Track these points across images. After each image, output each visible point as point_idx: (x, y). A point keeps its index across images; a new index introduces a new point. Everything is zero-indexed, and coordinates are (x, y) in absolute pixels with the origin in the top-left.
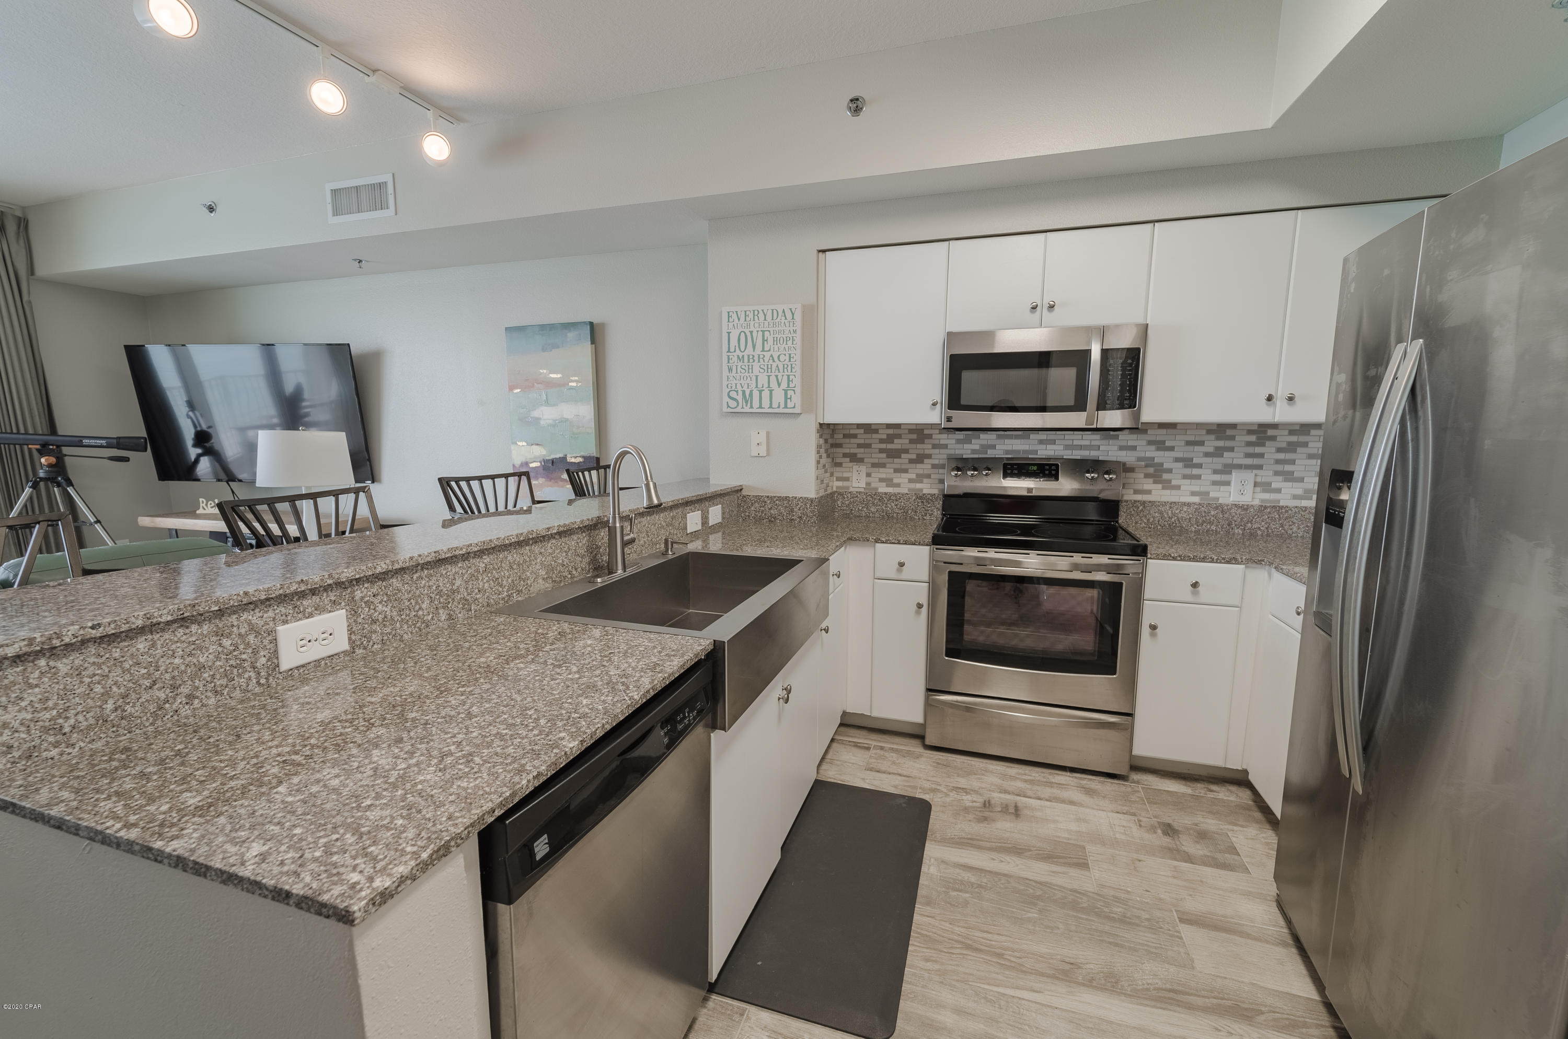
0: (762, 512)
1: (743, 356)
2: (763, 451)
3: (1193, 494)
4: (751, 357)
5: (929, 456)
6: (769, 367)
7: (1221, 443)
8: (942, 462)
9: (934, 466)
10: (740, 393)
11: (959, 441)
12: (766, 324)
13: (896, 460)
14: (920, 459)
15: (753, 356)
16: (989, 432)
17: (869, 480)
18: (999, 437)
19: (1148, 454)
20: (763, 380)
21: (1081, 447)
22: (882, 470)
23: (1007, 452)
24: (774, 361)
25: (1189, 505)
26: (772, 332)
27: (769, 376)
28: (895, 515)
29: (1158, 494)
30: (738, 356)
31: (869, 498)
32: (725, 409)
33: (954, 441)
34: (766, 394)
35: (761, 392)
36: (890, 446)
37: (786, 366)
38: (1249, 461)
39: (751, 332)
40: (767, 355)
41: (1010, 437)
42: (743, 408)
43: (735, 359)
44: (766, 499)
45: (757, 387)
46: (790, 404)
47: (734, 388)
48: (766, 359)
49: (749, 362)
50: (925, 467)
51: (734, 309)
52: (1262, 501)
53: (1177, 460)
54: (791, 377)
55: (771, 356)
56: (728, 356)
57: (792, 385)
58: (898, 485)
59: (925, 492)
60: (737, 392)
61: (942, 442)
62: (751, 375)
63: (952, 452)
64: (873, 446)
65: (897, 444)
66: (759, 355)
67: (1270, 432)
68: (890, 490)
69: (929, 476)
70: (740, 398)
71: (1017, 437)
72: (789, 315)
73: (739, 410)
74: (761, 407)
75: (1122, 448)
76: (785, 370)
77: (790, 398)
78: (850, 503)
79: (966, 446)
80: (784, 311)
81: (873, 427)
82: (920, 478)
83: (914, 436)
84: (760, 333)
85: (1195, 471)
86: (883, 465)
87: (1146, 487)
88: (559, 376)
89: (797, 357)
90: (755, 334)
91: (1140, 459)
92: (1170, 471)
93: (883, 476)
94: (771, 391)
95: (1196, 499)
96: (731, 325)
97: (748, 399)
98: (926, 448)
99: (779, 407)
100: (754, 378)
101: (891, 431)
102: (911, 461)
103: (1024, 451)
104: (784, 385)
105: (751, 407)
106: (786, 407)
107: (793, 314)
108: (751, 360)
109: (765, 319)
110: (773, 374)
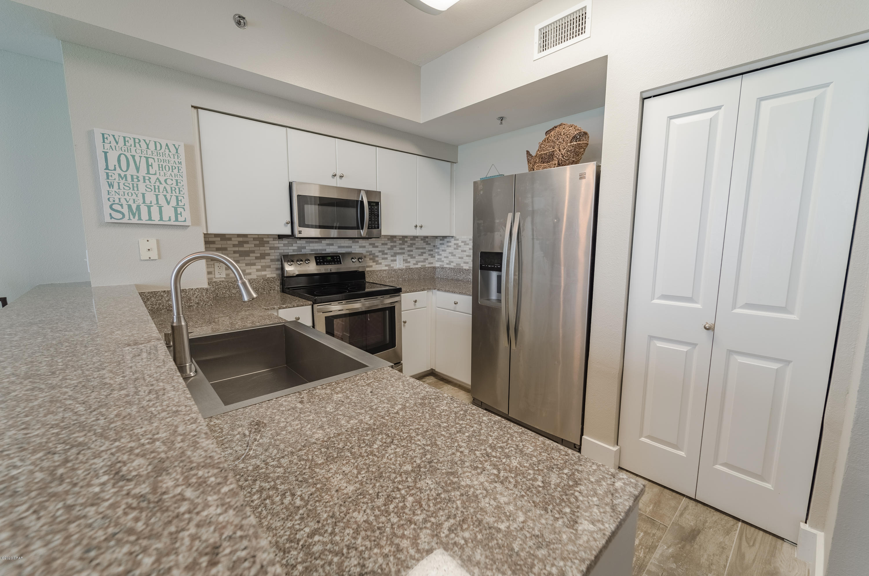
0: (160, 304)
1: (125, 176)
2: (154, 255)
3: (386, 266)
4: (135, 177)
5: (269, 255)
6: (157, 187)
7: (392, 244)
8: (276, 257)
9: (272, 260)
10: (126, 207)
11: (285, 245)
12: (149, 152)
13: (247, 258)
14: (263, 256)
15: (138, 177)
18: (307, 242)
19: (370, 249)
20: (150, 197)
21: (343, 247)
23: (312, 250)
24: (161, 183)
25: (385, 270)
26: (156, 160)
27: (157, 196)
29: (375, 267)
30: (119, 175)
31: (230, 284)
32: (108, 219)
33: (282, 245)
34: (155, 210)
35: (149, 207)
36: (241, 249)
37: (173, 189)
38: (400, 251)
39: (133, 157)
40: (153, 178)
41: (312, 242)
42: (130, 219)
43: (117, 177)
44: (162, 294)
45: (144, 202)
46: (181, 219)
47: (117, 201)
48: (153, 181)
49: (133, 180)
50: (266, 261)
51: (111, 133)
52: (406, 266)
53: (380, 251)
54: (180, 198)
55: (158, 179)
57: (180, 204)
59: (268, 276)
60: (122, 205)
61: (276, 245)
62: (137, 192)
63: (282, 251)
64: (229, 249)
65: (246, 247)
66: (144, 177)
67: (406, 239)
69: (269, 267)
70: (125, 210)
71: (316, 242)
72: (173, 150)
73: (125, 220)
74: (150, 219)
75: (361, 247)
76: (174, 192)
77: (181, 214)
78: (216, 289)
79: (290, 248)
80: (167, 145)
81: (227, 236)
82: (264, 268)
83: (258, 242)
84: (144, 160)
85: (386, 256)
87: (371, 264)
89: (184, 182)
90: (137, 159)
91: (367, 252)
92: (377, 256)
94: (160, 208)
95: (387, 268)
96: (107, 146)
97: (136, 212)
98: (266, 249)
99: (170, 220)
100: (140, 196)
101: (241, 239)
102: (257, 258)
103: (320, 250)
104: (173, 203)
105: (140, 219)
106: (177, 220)
107: (177, 150)
108: (136, 180)
109: (148, 148)
110: (161, 194)
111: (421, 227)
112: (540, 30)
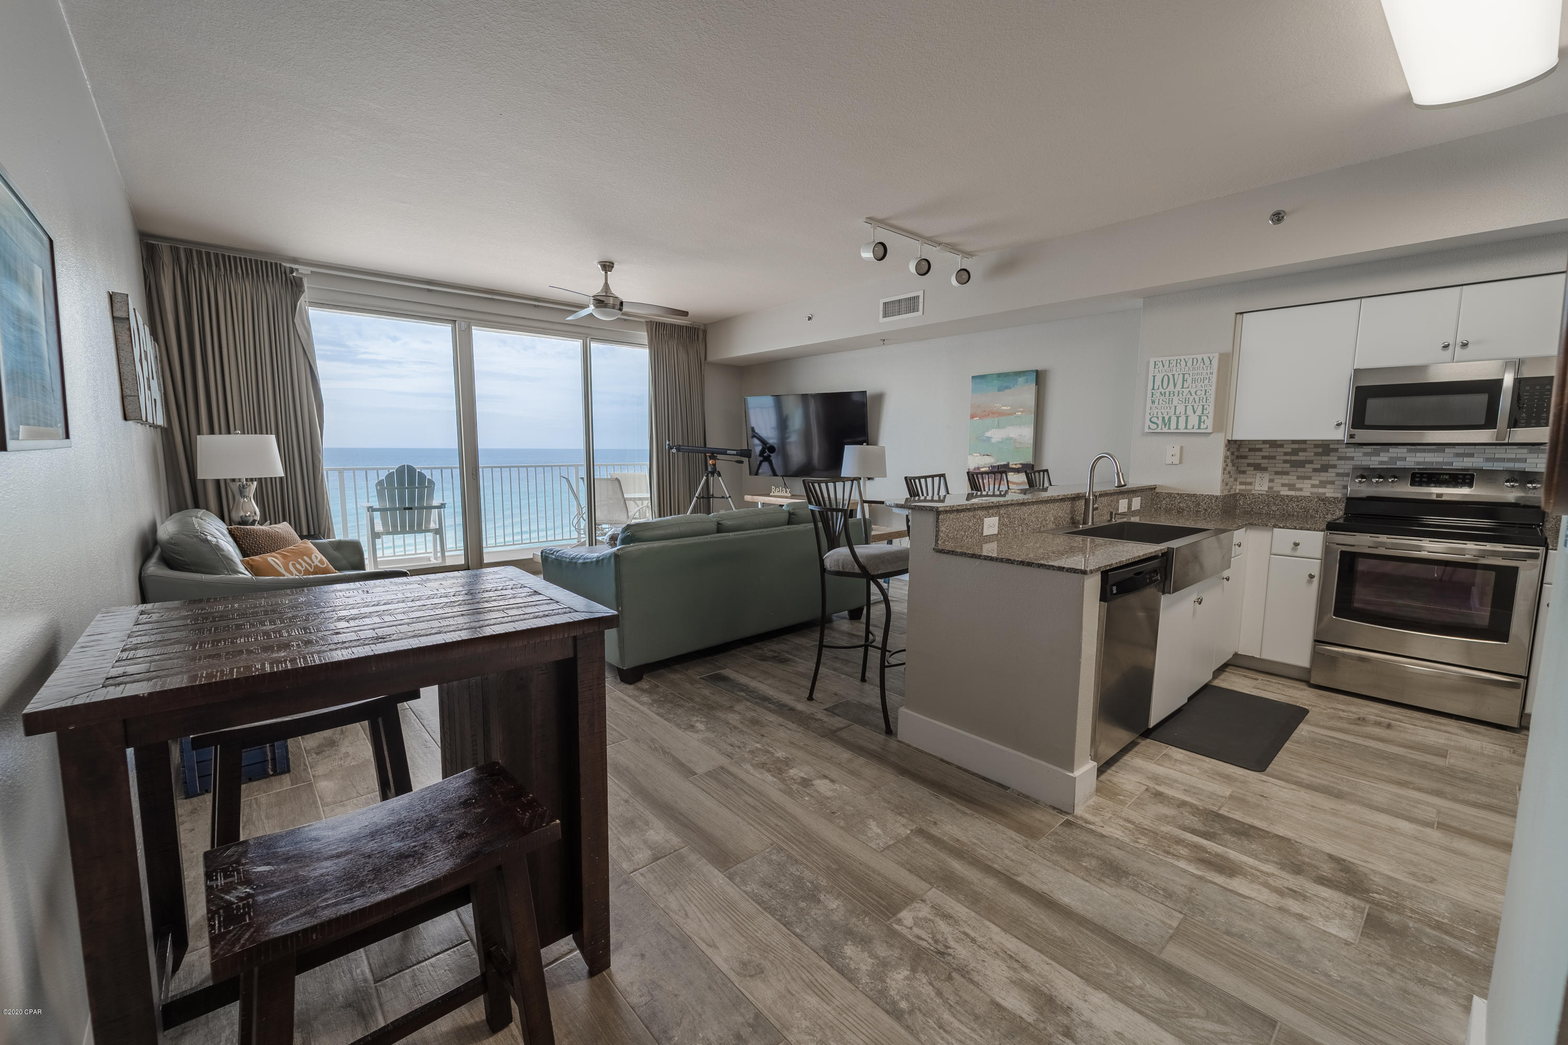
0: (1172, 505)
1: (1165, 392)
2: (1176, 460)
4: (1172, 392)
5: (1335, 466)
6: (1187, 399)
8: (1346, 471)
9: (1338, 475)
10: (1160, 419)
11: (1365, 454)
12: (1187, 368)
13: (1299, 469)
14: (1325, 468)
15: (1174, 392)
16: (1399, 447)
17: (1271, 484)
18: (1409, 451)
20: (1181, 409)
21: (1503, 460)
22: (1284, 477)
23: (1418, 463)
24: (1191, 395)
26: (1191, 375)
27: (1186, 406)
28: (1295, 513)
30: (1161, 393)
31: (1270, 499)
32: (1147, 430)
33: (1360, 454)
34: (1182, 420)
35: (1178, 418)
36: (1294, 458)
37: (1201, 399)
39: (1173, 375)
40: (1186, 391)
41: (1424, 451)
42: (1162, 429)
43: (1158, 394)
44: (1176, 495)
45: (1175, 414)
46: (1203, 426)
47: (1155, 416)
48: (1185, 394)
49: (1169, 396)
50: (1331, 475)
51: (1160, 359)
54: (1205, 407)
55: (1190, 391)
56: (1153, 393)
57: (1205, 412)
58: (1301, 490)
59: (1327, 495)
60: (1158, 418)
61: (1348, 455)
62: (1171, 405)
63: (1359, 463)
64: (1277, 458)
65: (1302, 456)
66: (1179, 391)
68: (1292, 493)
69: (1333, 483)
70: (1160, 422)
71: (1430, 451)
72: (1207, 362)
73: (1158, 430)
74: (1177, 428)
76: (1201, 401)
77: (1204, 422)
78: (1252, 502)
79: (1373, 458)
80: (1203, 359)
81: (1278, 443)
82: (1323, 484)
83: (1320, 450)
84: (1181, 376)
86: (1287, 473)
88: (1009, 408)
89: (1212, 392)
90: (1176, 377)
93: (1286, 482)
94: (1187, 417)
96: (1156, 370)
97: (1167, 424)
98: (1332, 459)
99: (1193, 428)
100: (1173, 408)
101: (1296, 446)
102: (1315, 470)
103: (1438, 463)
104: (1199, 412)
105: (1169, 428)
106: (1199, 428)
107: (1211, 361)
108: (1172, 395)
109: (1186, 365)
110: (1190, 405)
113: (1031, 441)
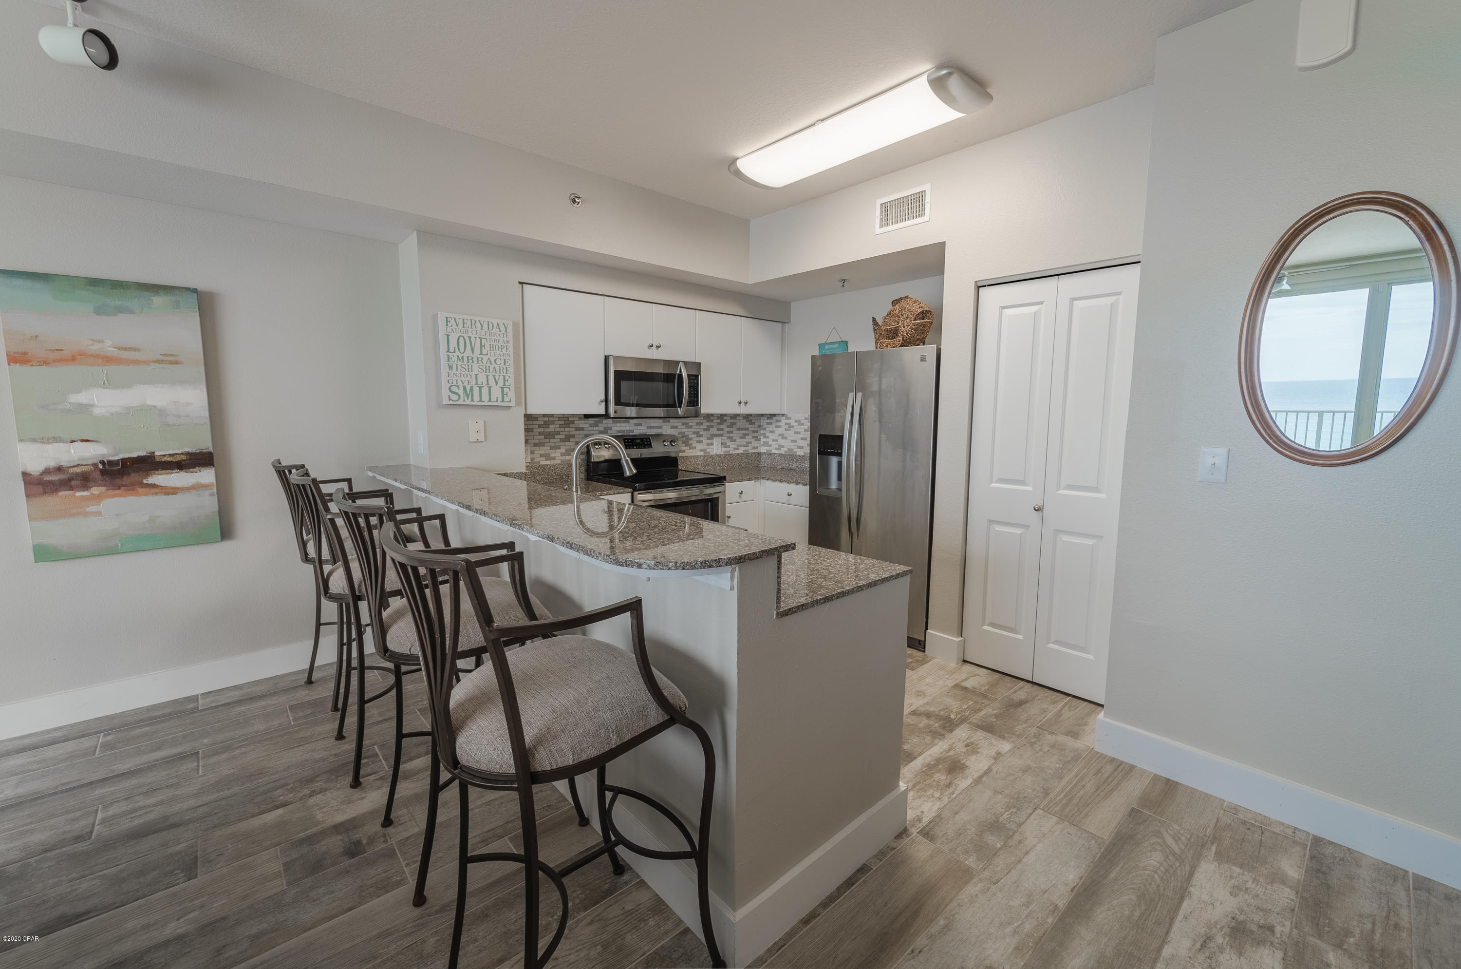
1: (463, 357)
2: (482, 439)
3: (701, 450)
4: (470, 358)
6: (487, 368)
7: (708, 424)
10: (461, 388)
11: (591, 425)
12: (483, 333)
13: (552, 440)
14: (568, 438)
15: (473, 358)
17: (533, 456)
18: (614, 422)
19: (683, 430)
20: (482, 379)
21: (654, 428)
22: (542, 448)
23: (619, 431)
24: (491, 364)
25: (700, 456)
26: (488, 341)
27: (487, 376)
28: (554, 480)
29: (688, 452)
30: (458, 357)
31: (535, 470)
32: (445, 401)
33: (588, 426)
34: (485, 390)
35: (480, 388)
36: (547, 430)
37: (502, 369)
38: (719, 432)
39: (470, 338)
40: (485, 358)
41: (620, 422)
42: (464, 401)
43: (455, 359)
45: (477, 383)
46: (506, 399)
47: (455, 383)
48: (485, 361)
49: (468, 362)
50: (572, 444)
51: (453, 316)
52: (725, 452)
53: (694, 433)
54: (507, 378)
55: (489, 359)
56: (448, 356)
57: (507, 384)
58: (554, 458)
59: (573, 461)
60: (458, 387)
61: (581, 426)
62: (471, 373)
64: (535, 430)
65: (552, 428)
66: (478, 358)
67: (725, 418)
68: (548, 462)
69: (575, 450)
70: (461, 392)
71: (623, 422)
72: (503, 329)
73: (460, 402)
74: (481, 400)
75: (672, 427)
76: (501, 372)
77: (507, 394)
79: (595, 428)
80: (498, 324)
82: (568, 452)
83: (563, 422)
84: (478, 340)
85: (701, 439)
86: (543, 444)
87: (683, 448)
89: (511, 362)
90: (473, 340)
91: (680, 433)
92: (691, 439)
93: (543, 452)
94: (490, 388)
95: (702, 453)
96: (449, 329)
97: (469, 393)
98: (571, 430)
99: (497, 401)
100: (474, 376)
101: (546, 419)
102: (561, 440)
103: (628, 431)
104: (501, 383)
105: (472, 400)
106: (503, 401)
107: (506, 329)
108: (471, 361)
109: (482, 329)
110: (491, 374)
111: (746, 403)
112: (882, 204)
113: (206, 413)
